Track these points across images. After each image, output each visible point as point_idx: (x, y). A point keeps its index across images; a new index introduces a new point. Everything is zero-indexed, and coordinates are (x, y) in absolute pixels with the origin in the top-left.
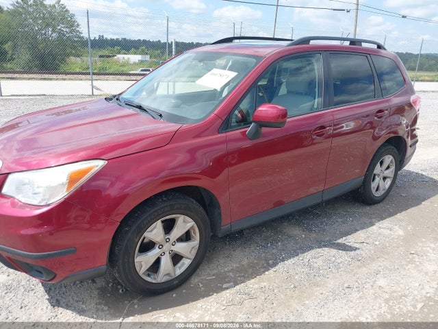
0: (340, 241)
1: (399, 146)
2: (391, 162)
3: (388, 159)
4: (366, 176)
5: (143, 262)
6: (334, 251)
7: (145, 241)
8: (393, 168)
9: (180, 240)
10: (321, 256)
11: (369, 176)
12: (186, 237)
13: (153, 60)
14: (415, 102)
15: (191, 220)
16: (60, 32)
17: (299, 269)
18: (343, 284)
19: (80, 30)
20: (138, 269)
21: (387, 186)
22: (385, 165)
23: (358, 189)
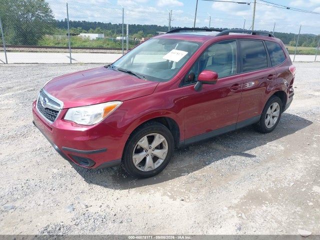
0: (246, 152)
1: (282, 97)
2: (277, 107)
3: (276, 105)
4: (262, 115)
5: (137, 158)
6: (243, 158)
7: (138, 148)
8: (278, 111)
9: (157, 148)
10: (236, 160)
11: (264, 115)
12: (160, 147)
13: (107, 37)
14: (292, 70)
15: (163, 137)
16: (38, 16)
17: (224, 167)
18: (250, 173)
19: (53, 15)
20: (134, 162)
21: (275, 122)
22: (274, 109)
23: (257, 123)
